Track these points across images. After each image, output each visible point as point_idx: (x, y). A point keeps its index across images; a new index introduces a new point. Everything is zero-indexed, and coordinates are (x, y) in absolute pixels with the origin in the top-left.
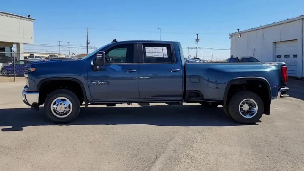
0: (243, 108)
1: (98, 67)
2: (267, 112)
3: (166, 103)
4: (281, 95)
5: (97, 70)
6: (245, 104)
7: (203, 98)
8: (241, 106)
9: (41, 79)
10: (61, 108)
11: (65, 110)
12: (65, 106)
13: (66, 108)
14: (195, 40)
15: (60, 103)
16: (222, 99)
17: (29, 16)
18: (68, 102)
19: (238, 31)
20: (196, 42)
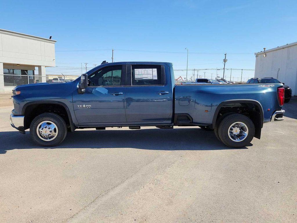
0: (233, 131)
1: (83, 90)
2: (258, 136)
3: (157, 126)
4: (276, 118)
5: (82, 93)
6: (236, 128)
7: (193, 121)
8: (231, 129)
9: (26, 102)
10: (46, 132)
11: (50, 133)
12: (50, 130)
13: (51, 131)
14: (223, 61)
15: (45, 126)
16: (211, 123)
17: (51, 37)
18: (54, 126)
19: (265, 50)
20: (224, 63)
